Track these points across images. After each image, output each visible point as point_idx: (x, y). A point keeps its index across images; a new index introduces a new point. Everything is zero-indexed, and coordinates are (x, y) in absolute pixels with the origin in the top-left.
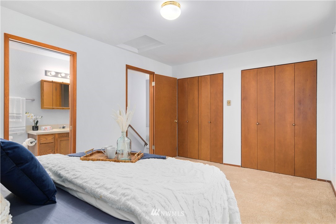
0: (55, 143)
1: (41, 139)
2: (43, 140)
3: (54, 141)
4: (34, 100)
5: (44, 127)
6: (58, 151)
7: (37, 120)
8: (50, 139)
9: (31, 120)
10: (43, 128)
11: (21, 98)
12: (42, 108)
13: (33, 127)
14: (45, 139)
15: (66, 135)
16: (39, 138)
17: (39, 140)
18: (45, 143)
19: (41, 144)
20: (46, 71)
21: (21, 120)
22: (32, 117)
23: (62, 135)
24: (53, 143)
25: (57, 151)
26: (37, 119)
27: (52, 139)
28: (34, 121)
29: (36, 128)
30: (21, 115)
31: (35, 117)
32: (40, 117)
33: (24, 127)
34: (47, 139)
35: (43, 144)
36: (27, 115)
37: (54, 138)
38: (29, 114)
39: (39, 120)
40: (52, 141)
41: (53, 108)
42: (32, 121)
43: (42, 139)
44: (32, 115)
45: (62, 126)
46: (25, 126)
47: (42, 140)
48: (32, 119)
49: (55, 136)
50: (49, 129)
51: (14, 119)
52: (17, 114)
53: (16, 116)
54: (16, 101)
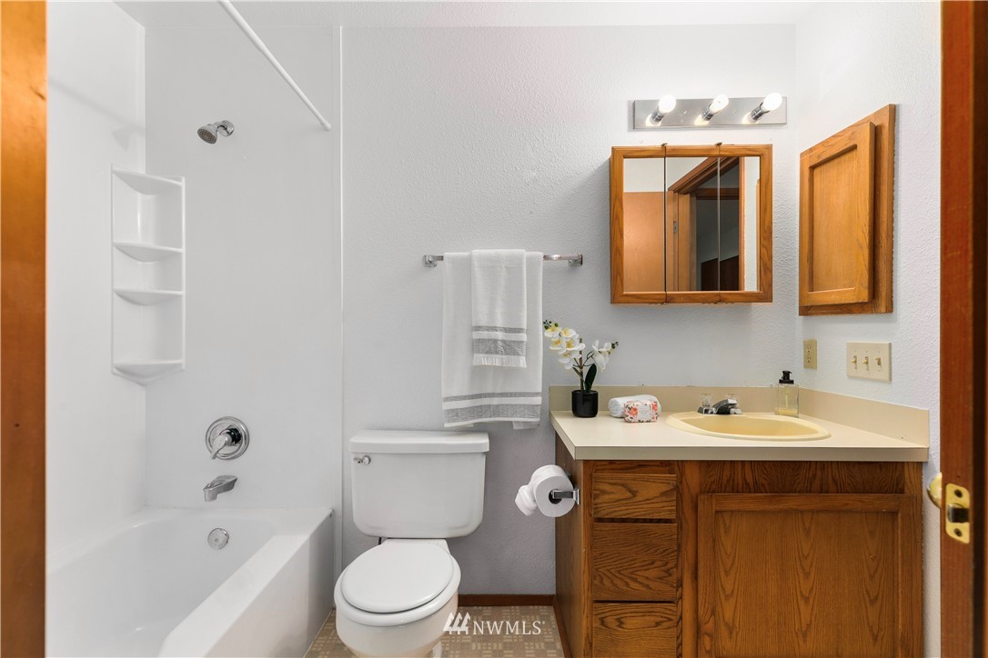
0: (680, 527)
1: (604, 492)
2: (613, 499)
3: (679, 509)
4: (579, 261)
5: (622, 401)
6: (701, 582)
7: (590, 362)
8: (651, 497)
9: (565, 361)
10: (616, 404)
11: (524, 253)
12: (614, 300)
13: (575, 394)
14: (621, 493)
15: (749, 478)
16: (590, 479)
17: (590, 497)
18: (623, 521)
19: (600, 520)
20: (634, 107)
21: (522, 362)
22: (569, 345)
23: (727, 473)
24: (667, 521)
25: (695, 577)
26: (591, 355)
27: (664, 494)
28: (581, 367)
29: (585, 403)
30: (524, 337)
31: (582, 346)
32: (608, 346)
33: (536, 394)
34: (634, 494)
35: (612, 520)
36: (549, 333)
37: (678, 489)
38: (559, 329)
39: (600, 361)
40: (666, 509)
41: (668, 300)
42: (568, 364)
43: (607, 487)
44: (572, 333)
45: (712, 401)
46: (540, 390)
47: (606, 497)
48: (568, 354)
49: (682, 474)
50: (648, 414)
51: (497, 353)
52: (507, 330)
53: (504, 341)
54: (506, 267)
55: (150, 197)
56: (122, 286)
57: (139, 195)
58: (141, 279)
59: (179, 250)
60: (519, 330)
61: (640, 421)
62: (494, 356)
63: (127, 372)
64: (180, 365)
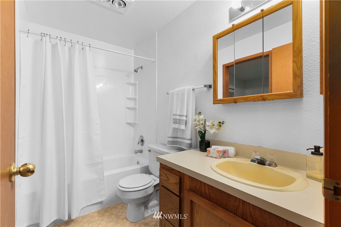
11: (187, 87)
12: (214, 103)
24: (176, 195)
27: (175, 183)
28: (205, 131)
37: (180, 184)
41: (235, 101)
50: (215, 154)
51: (177, 123)
52: (180, 116)
53: (179, 119)
54: (182, 94)
55: (133, 87)
56: (128, 106)
57: (131, 86)
58: (131, 104)
59: (136, 97)
60: (183, 116)
61: (211, 157)
62: (176, 124)
63: (128, 124)
64: (136, 123)
